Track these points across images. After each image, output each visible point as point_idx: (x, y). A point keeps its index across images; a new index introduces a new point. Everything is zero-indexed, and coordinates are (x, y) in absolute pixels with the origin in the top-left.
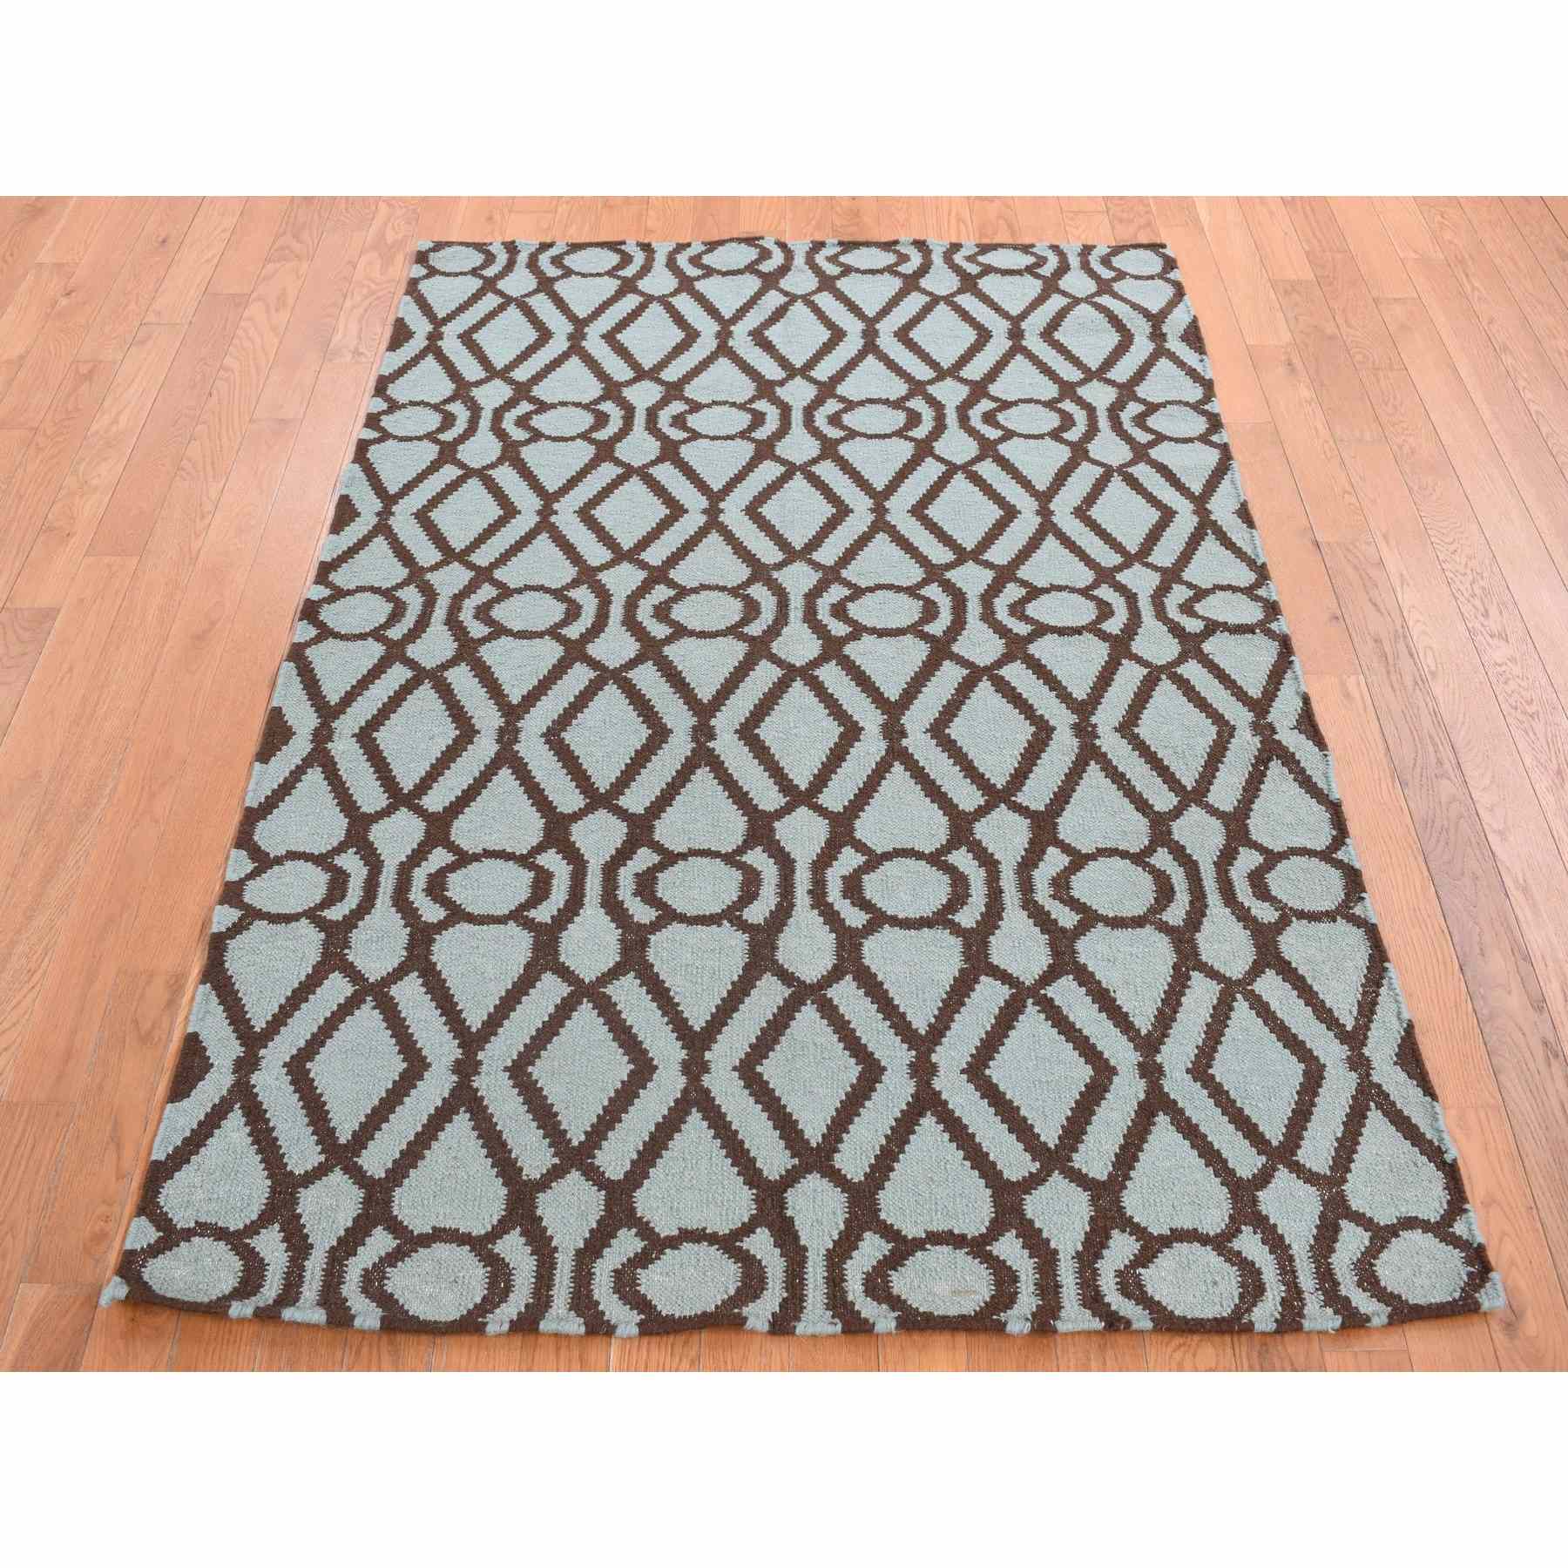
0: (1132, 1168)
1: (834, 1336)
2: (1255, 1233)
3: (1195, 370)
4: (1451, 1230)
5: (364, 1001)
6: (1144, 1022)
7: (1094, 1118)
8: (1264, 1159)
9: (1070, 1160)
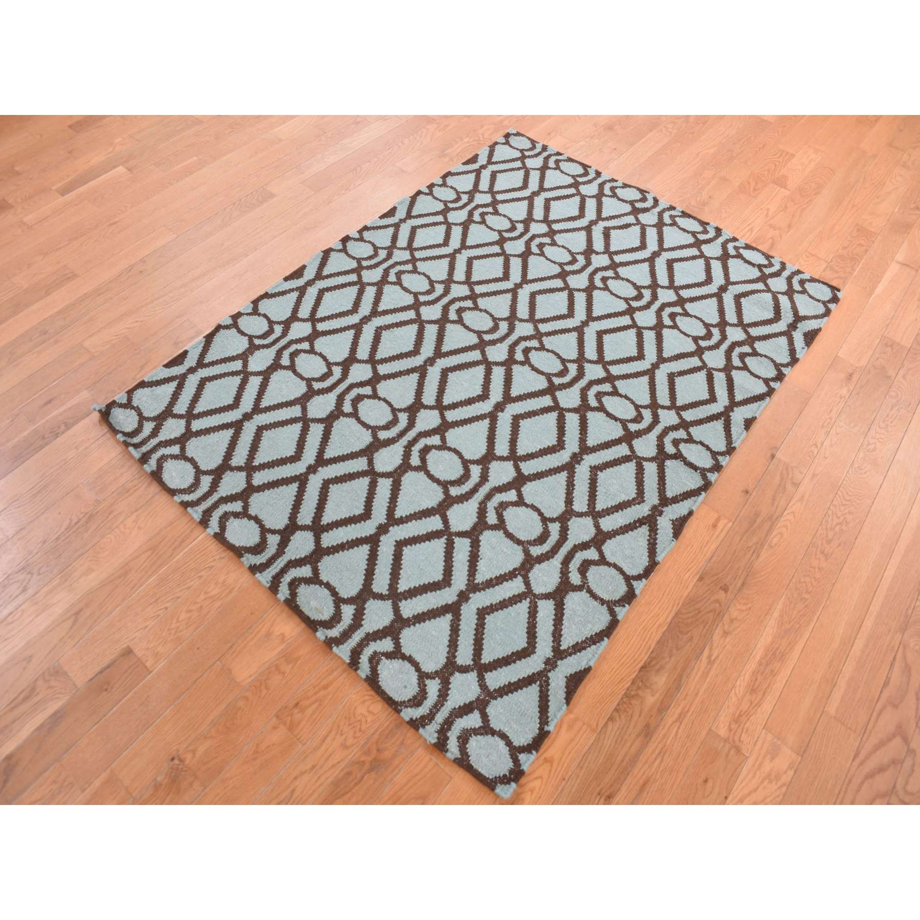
0: (419, 623)
1: (265, 587)
2: (439, 684)
3: (795, 350)
4: (518, 754)
5: (240, 375)
6: (480, 578)
7: (424, 595)
8: (472, 663)
9: (400, 601)
